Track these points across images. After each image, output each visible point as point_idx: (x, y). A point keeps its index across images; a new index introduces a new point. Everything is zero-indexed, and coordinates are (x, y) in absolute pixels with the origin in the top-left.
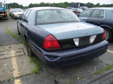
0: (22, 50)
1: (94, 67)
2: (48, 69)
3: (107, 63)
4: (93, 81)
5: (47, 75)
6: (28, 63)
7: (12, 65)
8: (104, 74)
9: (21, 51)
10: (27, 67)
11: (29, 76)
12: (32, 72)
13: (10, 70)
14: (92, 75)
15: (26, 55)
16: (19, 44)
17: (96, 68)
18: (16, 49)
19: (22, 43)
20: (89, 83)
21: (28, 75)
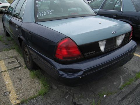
0: (16, 60)
1: (120, 77)
2: (60, 86)
3: (133, 69)
4: (124, 97)
5: (60, 96)
6: (28, 79)
7: (5, 86)
8: (134, 85)
9: (14, 62)
10: (29, 86)
11: (35, 101)
12: (38, 93)
13: (3, 94)
14: (121, 89)
15: (23, 67)
16: (10, 51)
17: (123, 78)
18: (7, 59)
19: (13, 49)
20: (120, 101)
21: (32, 99)
